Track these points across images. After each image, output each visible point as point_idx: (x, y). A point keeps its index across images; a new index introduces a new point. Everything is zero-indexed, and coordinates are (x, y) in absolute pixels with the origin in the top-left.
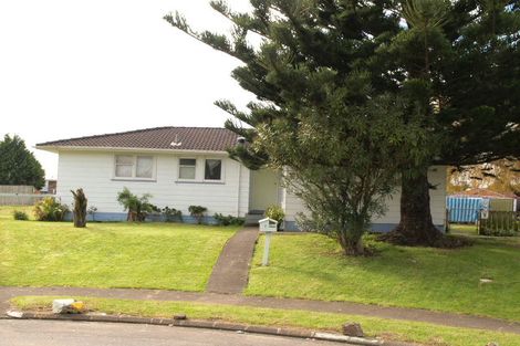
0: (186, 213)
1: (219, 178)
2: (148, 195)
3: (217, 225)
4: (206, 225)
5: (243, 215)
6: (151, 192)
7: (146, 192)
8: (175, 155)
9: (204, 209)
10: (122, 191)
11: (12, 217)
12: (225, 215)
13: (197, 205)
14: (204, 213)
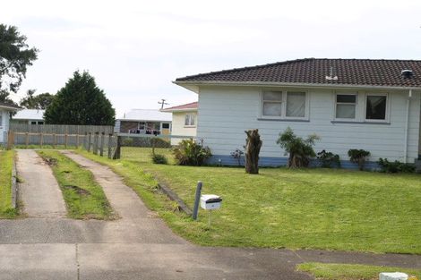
0: (345, 157)
1: (384, 118)
2: (314, 137)
3: (383, 172)
4: (368, 171)
5: (411, 161)
6: (318, 134)
7: (312, 134)
8: (332, 91)
9: (367, 154)
10: (283, 132)
11: (150, 160)
12: (392, 160)
13: (359, 149)
14: (366, 158)
